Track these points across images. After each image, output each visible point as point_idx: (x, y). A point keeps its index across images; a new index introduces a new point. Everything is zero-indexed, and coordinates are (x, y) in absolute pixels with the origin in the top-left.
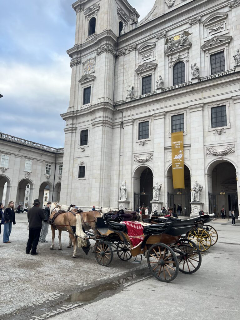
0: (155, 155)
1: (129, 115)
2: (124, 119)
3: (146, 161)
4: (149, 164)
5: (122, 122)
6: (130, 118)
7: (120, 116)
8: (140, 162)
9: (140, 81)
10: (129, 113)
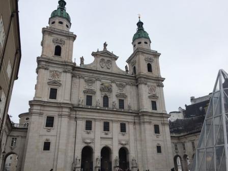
0: (96, 140)
1: (80, 114)
2: (77, 116)
3: (90, 143)
4: (92, 145)
5: (76, 117)
6: (81, 116)
7: (74, 113)
8: (86, 143)
9: (86, 97)
10: (80, 113)
